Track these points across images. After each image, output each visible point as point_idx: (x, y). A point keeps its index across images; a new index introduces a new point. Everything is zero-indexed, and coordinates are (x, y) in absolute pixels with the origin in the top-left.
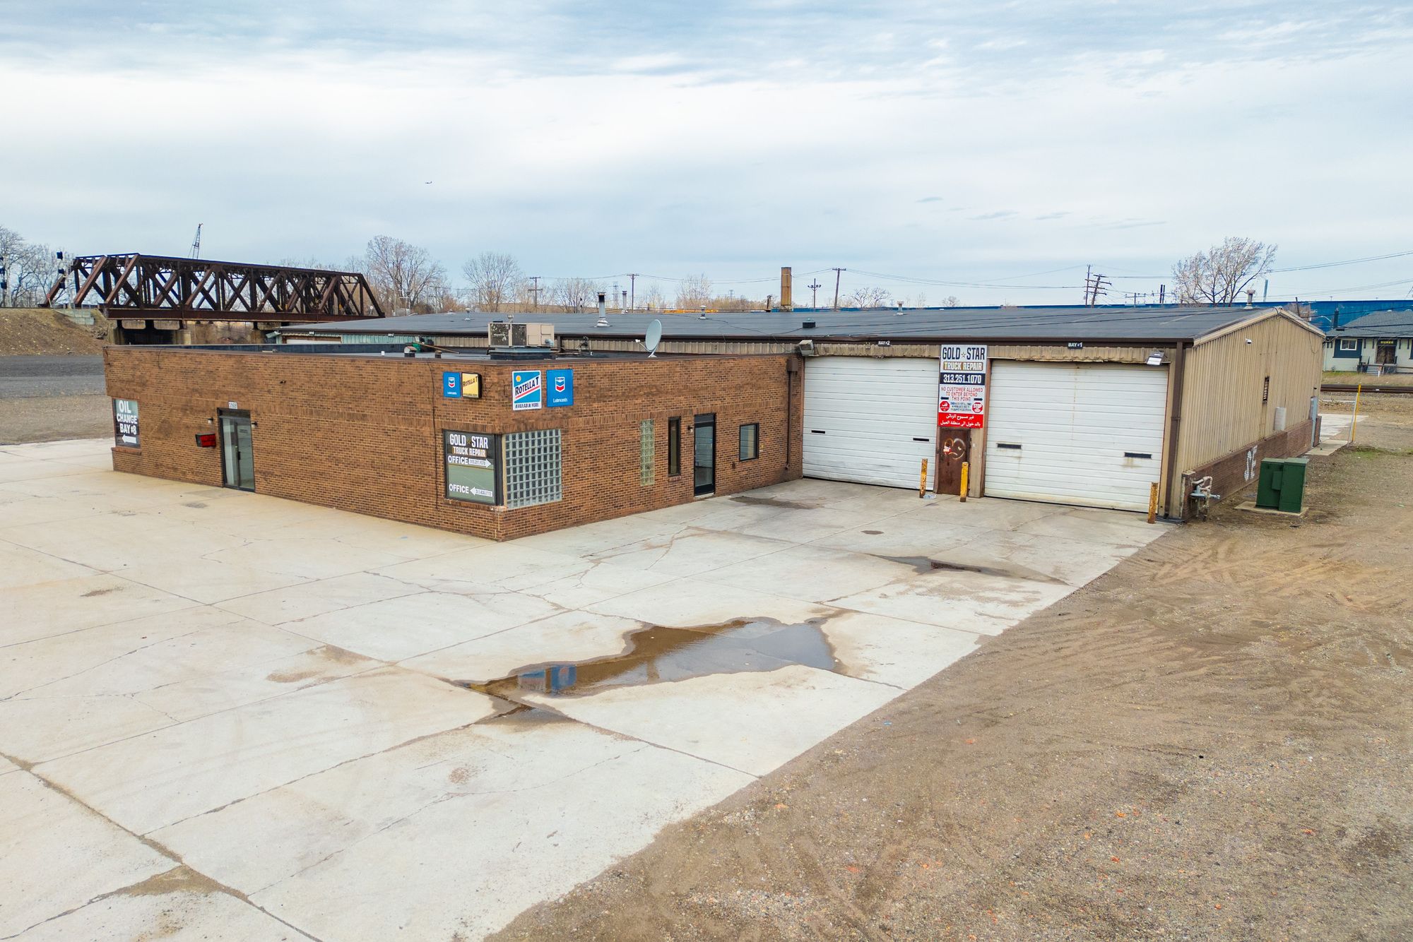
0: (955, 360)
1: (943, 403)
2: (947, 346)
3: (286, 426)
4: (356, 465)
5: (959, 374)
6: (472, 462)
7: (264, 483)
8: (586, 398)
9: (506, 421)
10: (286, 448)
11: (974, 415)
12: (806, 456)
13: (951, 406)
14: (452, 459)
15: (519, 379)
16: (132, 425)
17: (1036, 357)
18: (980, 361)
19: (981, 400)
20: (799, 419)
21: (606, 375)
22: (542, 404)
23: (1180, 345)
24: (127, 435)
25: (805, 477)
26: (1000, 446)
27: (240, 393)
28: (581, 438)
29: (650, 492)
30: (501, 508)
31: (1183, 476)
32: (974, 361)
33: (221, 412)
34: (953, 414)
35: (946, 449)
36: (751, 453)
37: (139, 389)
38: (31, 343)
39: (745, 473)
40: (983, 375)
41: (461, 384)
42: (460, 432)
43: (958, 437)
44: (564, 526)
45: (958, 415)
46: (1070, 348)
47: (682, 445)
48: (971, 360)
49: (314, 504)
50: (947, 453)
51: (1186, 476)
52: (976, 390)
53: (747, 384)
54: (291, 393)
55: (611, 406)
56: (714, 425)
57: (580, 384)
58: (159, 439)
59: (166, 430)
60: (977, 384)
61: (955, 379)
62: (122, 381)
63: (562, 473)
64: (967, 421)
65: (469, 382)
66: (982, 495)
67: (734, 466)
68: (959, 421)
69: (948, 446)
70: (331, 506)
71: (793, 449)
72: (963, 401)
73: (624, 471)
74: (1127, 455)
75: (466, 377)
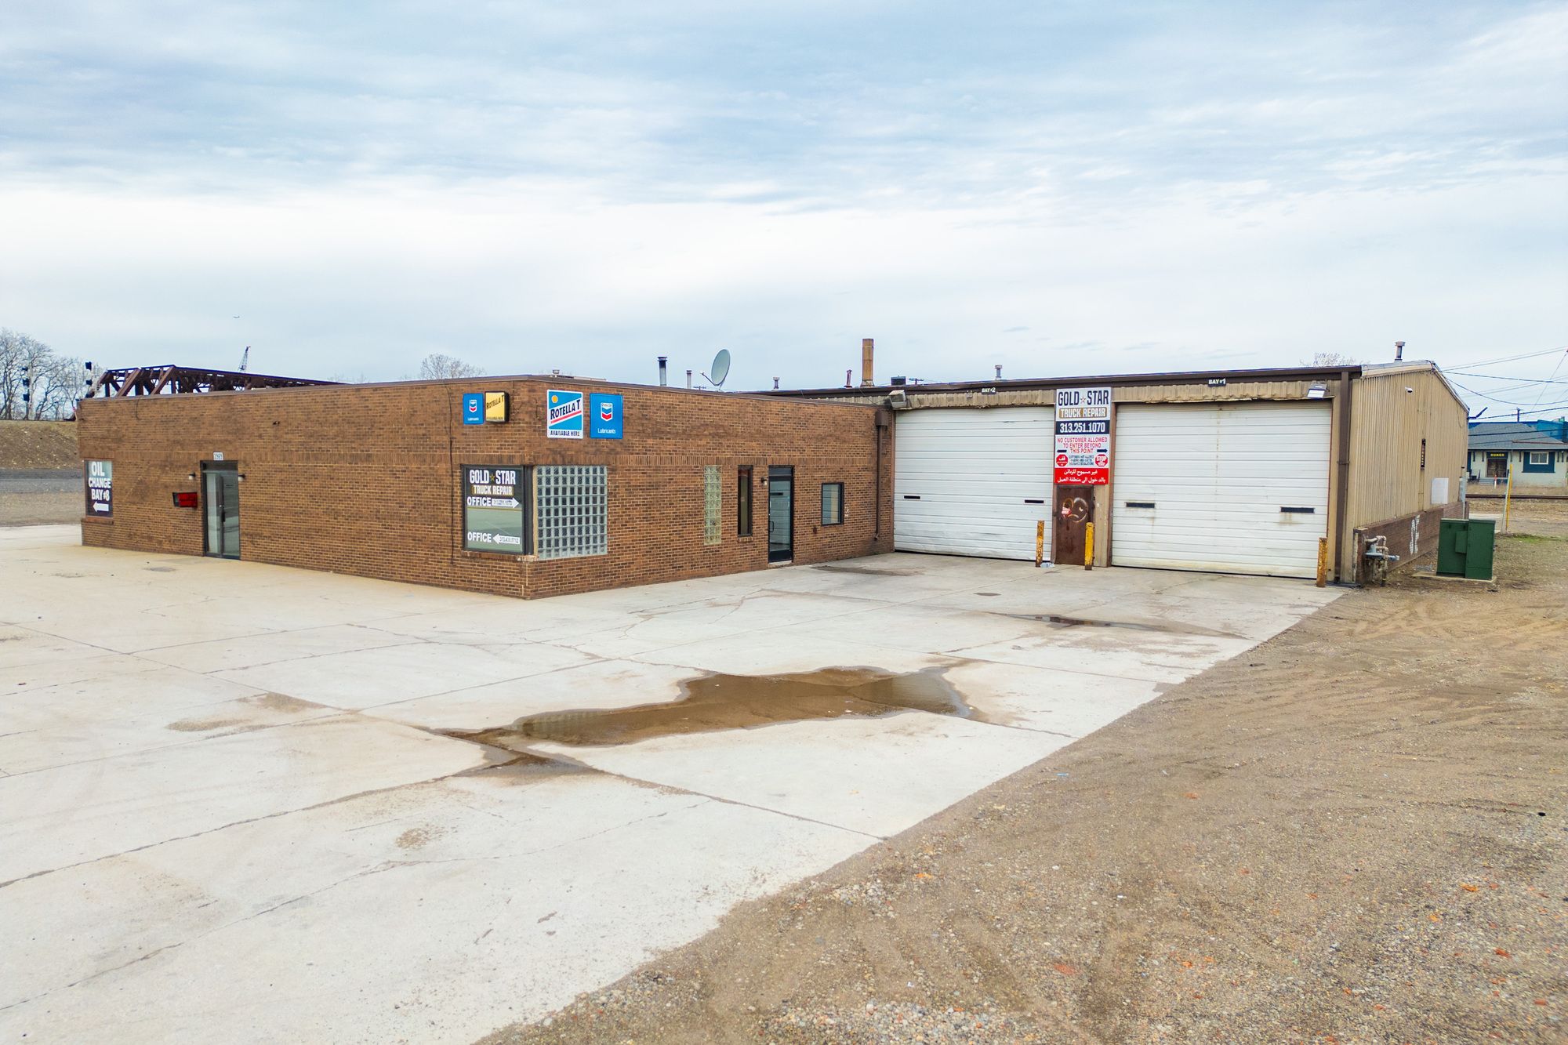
0: (1074, 406)
1: (1060, 457)
2: (1064, 391)
3: (279, 476)
4: (357, 517)
5: (1078, 422)
6: (496, 502)
7: (250, 547)
8: (639, 432)
9: (538, 449)
10: (278, 503)
11: (1098, 469)
12: (898, 527)
13: (1069, 460)
14: (471, 501)
15: (555, 399)
16: (105, 489)
17: (1170, 398)
18: (1103, 405)
19: (1105, 451)
20: (890, 483)
21: (663, 407)
22: (584, 434)
23: (1345, 375)
24: (99, 502)
25: (898, 551)
26: (1130, 505)
27: (226, 440)
28: (632, 480)
29: (715, 552)
30: (530, 558)
31: (1355, 531)
32: (1096, 406)
33: (204, 465)
34: (1072, 469)
35: (1065, 511)
36: (835, 520)
37: (113, 445)
38: (50, 457)
39: (828, 540)
40: (1107, 422)
41: (484, 406)
42: (482, 467)
43: (1080, 497)
44: (610, 586)
45: (1078, 469)
46: (1211, 386)
47: (755, 500)
48: (1092, 405)
49: (308, 568)
50: (1066, 515)
51: (1359, 532)
52: (1100, 440)
53: (831, 436)
54: (285, 436)
55: (669, 444)
56: (792, 479)
57: (632, 414)
58: (134, 503)
59: (142, 492)
60: (1100, 433)
61: (1074, 428)
62: (95, 438)
63: (608, 520)
64: (1089, 476)
65: (494, 403)
66: (1110, 564)
67: (815, 530)
68: (1080, 477)
69: (1067, 507)
70: (327, 570)
71: (884, 518)
72: (1083, 453)
73: (684, 524)
74: (1284, 510)
75: (490, 397)
